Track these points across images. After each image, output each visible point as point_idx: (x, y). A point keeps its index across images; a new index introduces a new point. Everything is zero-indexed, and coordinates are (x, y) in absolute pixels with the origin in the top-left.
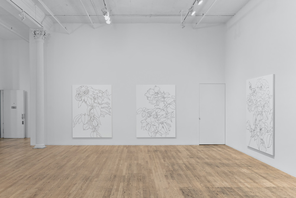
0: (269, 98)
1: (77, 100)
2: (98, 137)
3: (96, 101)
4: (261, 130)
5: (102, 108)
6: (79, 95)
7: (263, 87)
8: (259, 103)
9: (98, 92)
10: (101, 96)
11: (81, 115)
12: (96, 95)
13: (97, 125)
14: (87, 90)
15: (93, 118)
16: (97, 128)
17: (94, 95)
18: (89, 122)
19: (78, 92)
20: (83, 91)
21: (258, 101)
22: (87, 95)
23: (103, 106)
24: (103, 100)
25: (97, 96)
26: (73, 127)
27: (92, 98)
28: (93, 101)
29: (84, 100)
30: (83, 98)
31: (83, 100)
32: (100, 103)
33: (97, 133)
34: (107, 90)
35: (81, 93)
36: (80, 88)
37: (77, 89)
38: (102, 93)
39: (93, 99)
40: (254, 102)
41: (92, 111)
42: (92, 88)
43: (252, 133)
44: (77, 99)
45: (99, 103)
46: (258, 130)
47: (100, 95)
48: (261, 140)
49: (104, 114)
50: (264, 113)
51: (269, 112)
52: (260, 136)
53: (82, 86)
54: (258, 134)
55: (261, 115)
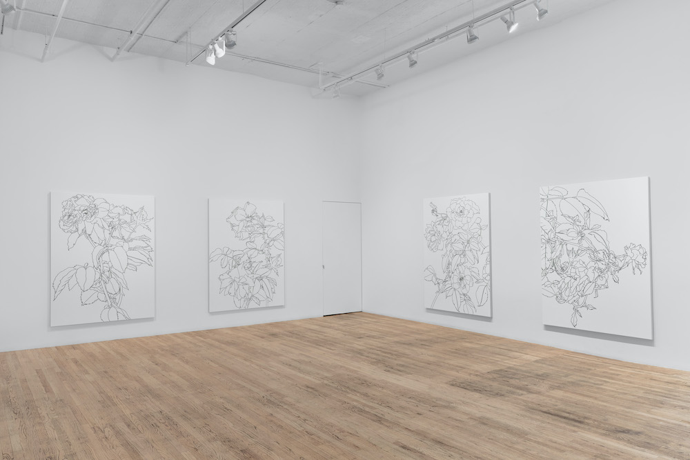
0: (481, 229)
1: (64, 230)
2: (121, 318)
3: (116, 234)
4: (461, 279)
5: (130, 249)
6: (71, 217)
7: (466, 212)
8: (457, 237)
9: (121, 212)
10: (129, 221)
11: (77, 267)
12: (116, 220)
13: (117, 290)
14: (93, 206)
15: (107, 273)
16: (117, 297)
17: (111, 220)
18: (98, 285)
19: (66, 211)
20: (82, 208)
21: (454, 233)
22: (94, 217)
23: (132, 244)
24: (134, 231)
25: (120, 220)
26: (52, 298)
27: (106, 227)
28: (107, 232)
29: (84, 231)
30: (81, 227)
31: (80, 231)
32: (126, 238)
33: (119, 310)
34: (142, 208)
35: (76, 212)
36: (73, 199)
37: (65, 204)
38: (132, 215)
39: (108, 228)
40: (445, 235)
41: (105, 257)
42: (106, 202)
43: (440, 287)
44: (65, 228)
45: (123, 238)
46: (456, 279)
47: (127, 218)
48: (463, 297)
49: (136, 264)
50: (468, 253)
51: (481, 250)
52: (459, 290)
53: (79, 196)
54: (456, 286)
55: (462, 256)
